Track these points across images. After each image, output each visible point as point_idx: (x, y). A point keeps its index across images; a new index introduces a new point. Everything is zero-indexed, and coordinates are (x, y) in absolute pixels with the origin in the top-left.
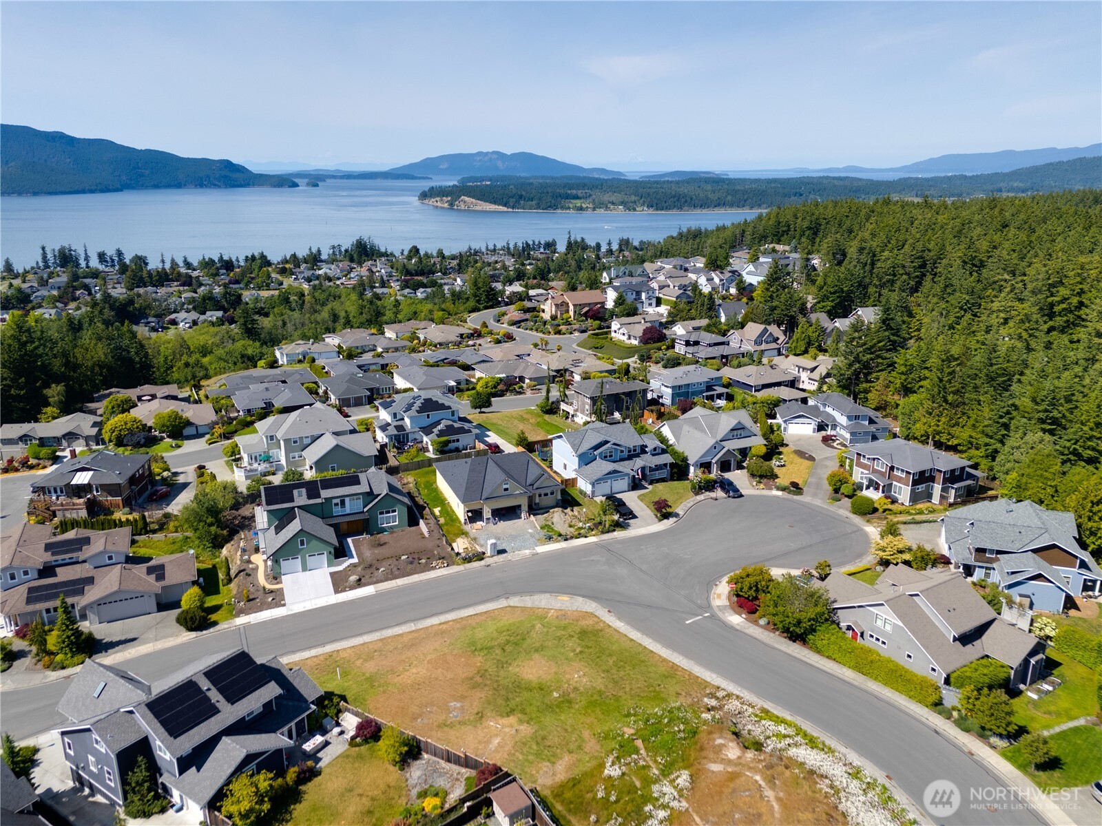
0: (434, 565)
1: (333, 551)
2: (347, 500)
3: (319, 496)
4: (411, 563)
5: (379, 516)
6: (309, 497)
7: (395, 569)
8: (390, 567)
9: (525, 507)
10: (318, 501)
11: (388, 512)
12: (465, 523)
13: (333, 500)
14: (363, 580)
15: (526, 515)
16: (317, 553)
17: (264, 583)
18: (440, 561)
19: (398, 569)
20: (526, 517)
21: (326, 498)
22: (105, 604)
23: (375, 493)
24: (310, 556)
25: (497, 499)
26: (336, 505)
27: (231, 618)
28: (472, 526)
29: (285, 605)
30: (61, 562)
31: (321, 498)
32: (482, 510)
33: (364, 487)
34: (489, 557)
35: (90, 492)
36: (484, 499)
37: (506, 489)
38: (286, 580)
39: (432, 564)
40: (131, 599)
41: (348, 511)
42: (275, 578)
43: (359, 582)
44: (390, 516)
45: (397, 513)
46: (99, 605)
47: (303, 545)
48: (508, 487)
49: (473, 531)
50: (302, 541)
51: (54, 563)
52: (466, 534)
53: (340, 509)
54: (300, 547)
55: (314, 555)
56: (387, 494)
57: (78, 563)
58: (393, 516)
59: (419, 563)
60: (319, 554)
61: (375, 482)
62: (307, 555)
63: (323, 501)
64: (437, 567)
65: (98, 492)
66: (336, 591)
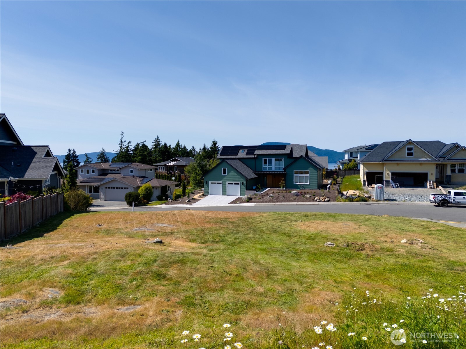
0: (315, 199)
1: (245, 183)
2: (273, 159)
3: (253, 154)
4: (297, 195)
5: (295, 175)
6: (247, 154)
7: (281, 197)
8: (278, 195)
9: (432, 177)
10: (253, 156)
11: (302, 173)
12: (364, 185)
13: (263, 159)
14: (253, 200)
15: (433, 185)
16: (234, 182)
17: (196, 197)
18: (323, 197)
19: (284, 197)
20: (432, 186)
21: (258, 155)
22: (109, 188)
23: (294, 156)
24: (229, 184)
25: (398, 162)
26: (265, 163)
27: (157, 205)
28: (370, 186)
29: (192, 204)
30: (113, 172)
31: (255, 155)
32: (382, 173)
33: (287, 151)
34: (374, 201)
35: (173, 170)
36: (385, 160)
37: (410, 154)
38: (209, 197)
39: (315, 198)
40: (122, 188)
41: (273, 169)
42: (204, 195)
43: (249, 200)
44: (303, 176)
45: (309, 175)
46: (106, 188)
47: (224, 173)
48: (413, 151)
49: (369, 188)
50: (224, 170)
51: (110, 172)
52: (361, 190)
53: (267, 166)
54: (223, 175)
55: (232, 184)
56: (302, 156)
57: (120, 174)
58: (305, 177)
59: (303, 196)
60: (235, 184)
61: (296, 151)
62: (227, 182)
63: (256, 156)
64: (318, 200)
65: (176, 171)
66: (230, 203)
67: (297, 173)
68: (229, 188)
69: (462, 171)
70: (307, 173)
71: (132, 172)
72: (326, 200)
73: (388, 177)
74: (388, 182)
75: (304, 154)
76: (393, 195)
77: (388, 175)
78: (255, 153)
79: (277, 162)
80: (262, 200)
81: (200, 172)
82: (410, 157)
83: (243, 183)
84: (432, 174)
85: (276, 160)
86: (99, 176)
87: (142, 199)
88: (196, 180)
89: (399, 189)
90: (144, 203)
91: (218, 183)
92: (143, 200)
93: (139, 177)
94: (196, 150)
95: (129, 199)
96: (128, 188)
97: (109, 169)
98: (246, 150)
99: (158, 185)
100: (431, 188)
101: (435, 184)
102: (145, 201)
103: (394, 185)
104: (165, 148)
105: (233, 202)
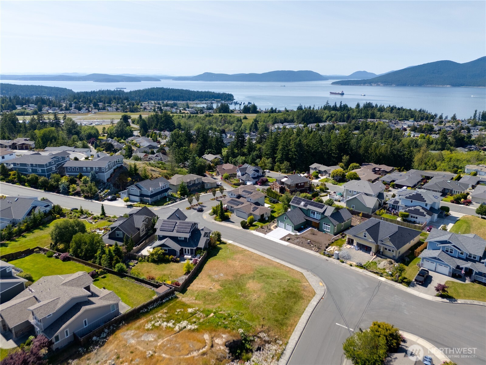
0: (313, 249)
4: (308, 244)
8: (301, 241)
11: (327, 225)
13: (311, 211)
17: (272, 227)
19: (302, 243)
23: (325, 214)
25: (359, 238)
26: (312, 213)
27: (252, 230)
29: (266, 234)
34: (333, 258)
37: (365, 236)
38: (278, 228)
40: (243, 212)
42: (276, 227)
43: (289, 240)
46: (237, 210)
47: (285, 219)
48: (366, 235)
49: (345, 247)
50: (285, 218)
51: (242, 196)
52: (341, 247)
53: (313, 215)
56: (328, 216)
58: (328, 227)
59: (310, 245)
60: (290, 225)
61: (328, 210)
63: (307, 209)
66: (281, 239)
67: (324, 224)
69: (390, 250)
70: (329, 225)
71: (251, 200)
72: (316, 251)
73: (355, 244)
77: (356, 242)
78: (307, 207)
79: (317, 214)
80: (293, 242)
82: (365, 238)
83: (293, 226)
84: (374, 249)
86: (236, 198)
89: (358, 251)
91: (282, 223)
93: (254, 203)
95: (243, 223)
96: (245, 213)
98: (305, 202)
100: (371, 255)
101: (374, 254)
102: (249, 225)
103: (356, 248)
105: (283, 239)
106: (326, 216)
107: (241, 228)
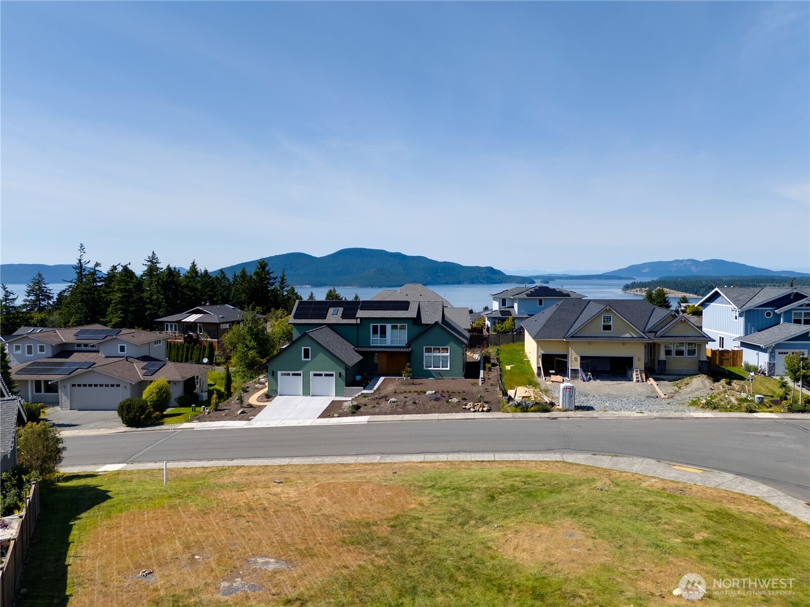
0: (468, 407)
1: (344, 373)
2: (388, 327)
3: (353, 316)
4: (437, 399)
5: (425, 354)
6: (343, 317)
7: (411, 402)
8: (405, 399)
9: (639, 363)
10: (353, 321)
11: (437, 351)
12: (539, 374)
13: (371, 325)
14: (362, 409)
15: (641, 376)
16: (323, 373)
17: (253, 400)
18: (480, 404)
19: (415, 403)
20: (640, 379)
21: (361, 319)
22: (79, 385)
23: (424, 322)
24: (315, 375)
25: (590, 340)
26: (375, 332)
27: (181, 422)
28: (548, 378)
29: (250, 420)
30: (83, 348)
31: (357, 318)
32: (565, 356)
33: (411, 313)
34: (560, 410)
35: (195, 331)
36: (571, 337)
37: (607, 328)
38: (278, 400)
39: (466, 405)
40: (107, 386)
41: (388, 343)
42: (268, 397)
43: (356, 410)
44: (439, 356)
45: (449, 354)
46: (74, 385)
47: (306, 356)
48: (611, 323)
49: (548, 383)
50: (306, 351)
51: (76, 348)
52: (535, 385)
53: (379, 338)
54: (303, 359)
55: (321, 375)
56: (437, 323)
57: (98, 352)
58: (443, 357)
59: (448, 402)
60: (326, 375)
61: (427, 311)
62: (312, 373)
63: (359, 321)
64: (472, 410)
65: (201, 332)
66: (322, 416)
67: (429, 350)
68: (315, 382)
69: (680, 353)
70: (445, 351)
71: (122, 349)
72: (485, 409)
73: (574, 363)
74: (575, 371)
75: (438, 318)
76: (586, 396)
77: (576, 359)
78: (357, 316)
79: (395, 331)
80: (377, 410)
81: (253, 343)
82: (607, 333)
83: (340, 373)
84: (639, 360)
85: (394, 327)
86: (55, 356)
87: (152, 410)
88: (247, 358)
89: (592, 382)
90: (156, 418)
91: (294, 375)
92: (154, 412)
93: (138, 359)
94: (227, 276)
95: (128, 414)
96: (118, 386)
97: (74, 344)
98: (341, 309)
99: (179, 378)
100: (638, 381)
101: (643, 375)
102: (158, 413)
103: (584, 376)
104: (169, 278)
105: (326, 414)
106: (429, 327)
107: (124, 428)
